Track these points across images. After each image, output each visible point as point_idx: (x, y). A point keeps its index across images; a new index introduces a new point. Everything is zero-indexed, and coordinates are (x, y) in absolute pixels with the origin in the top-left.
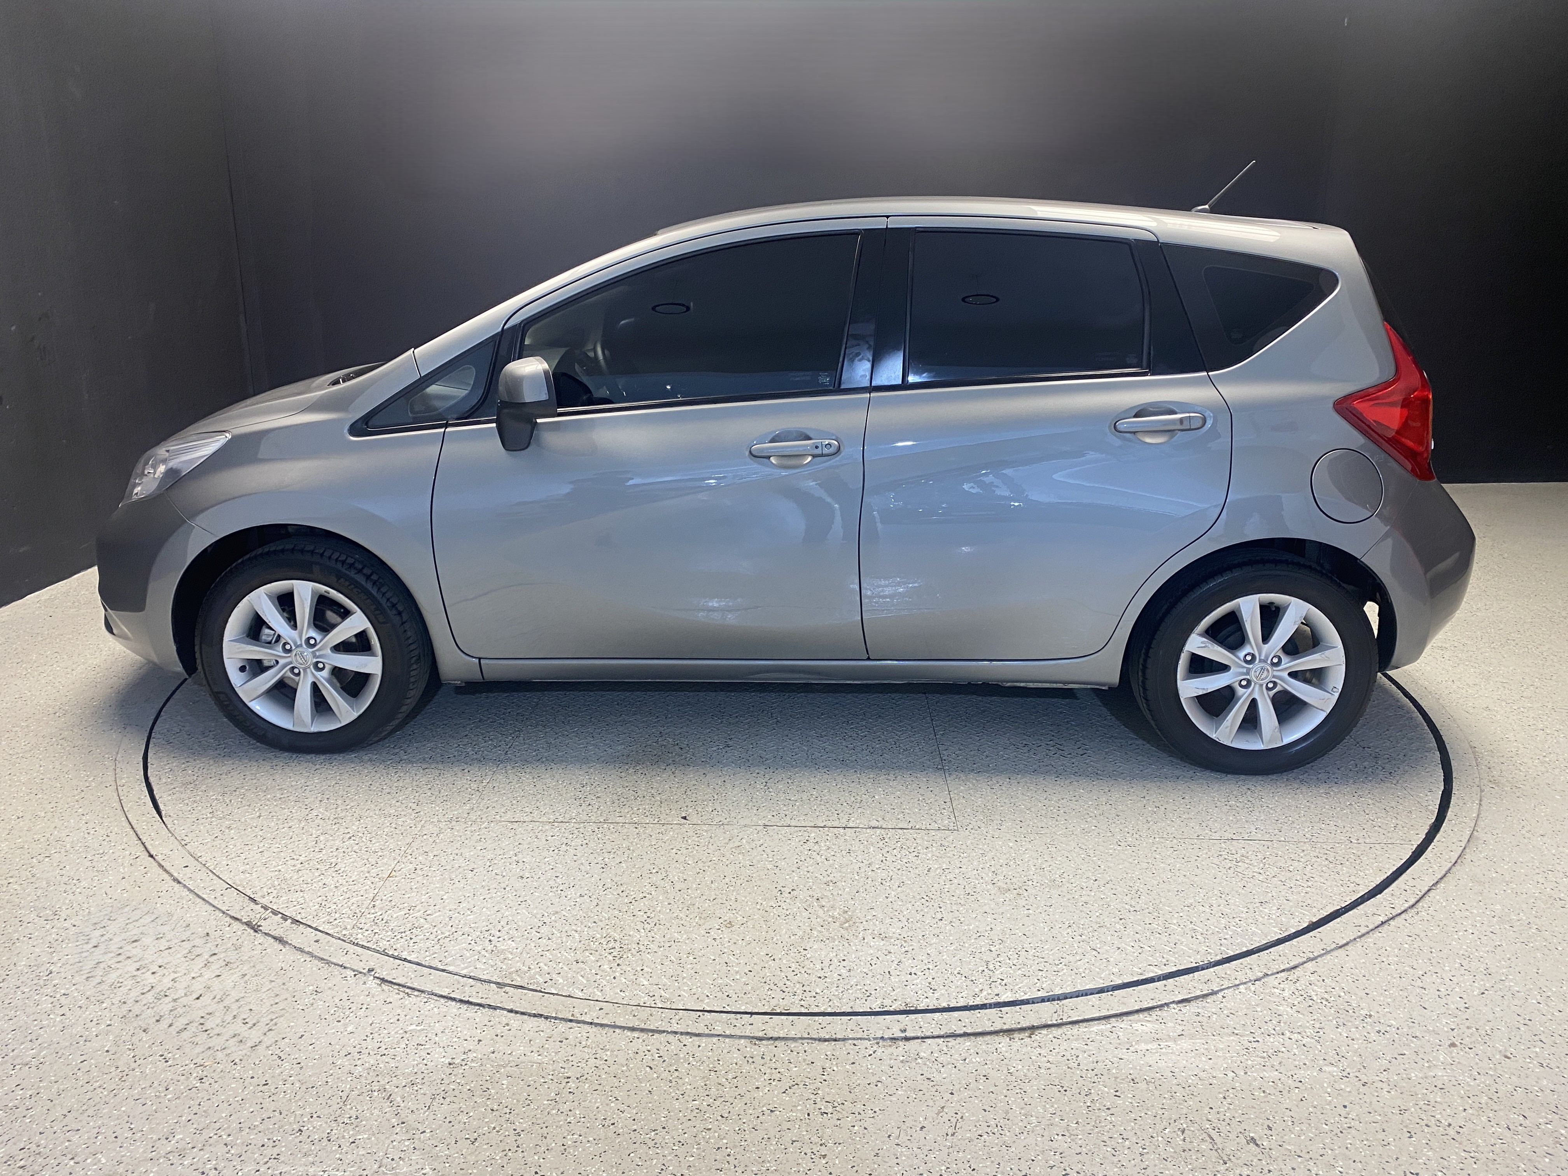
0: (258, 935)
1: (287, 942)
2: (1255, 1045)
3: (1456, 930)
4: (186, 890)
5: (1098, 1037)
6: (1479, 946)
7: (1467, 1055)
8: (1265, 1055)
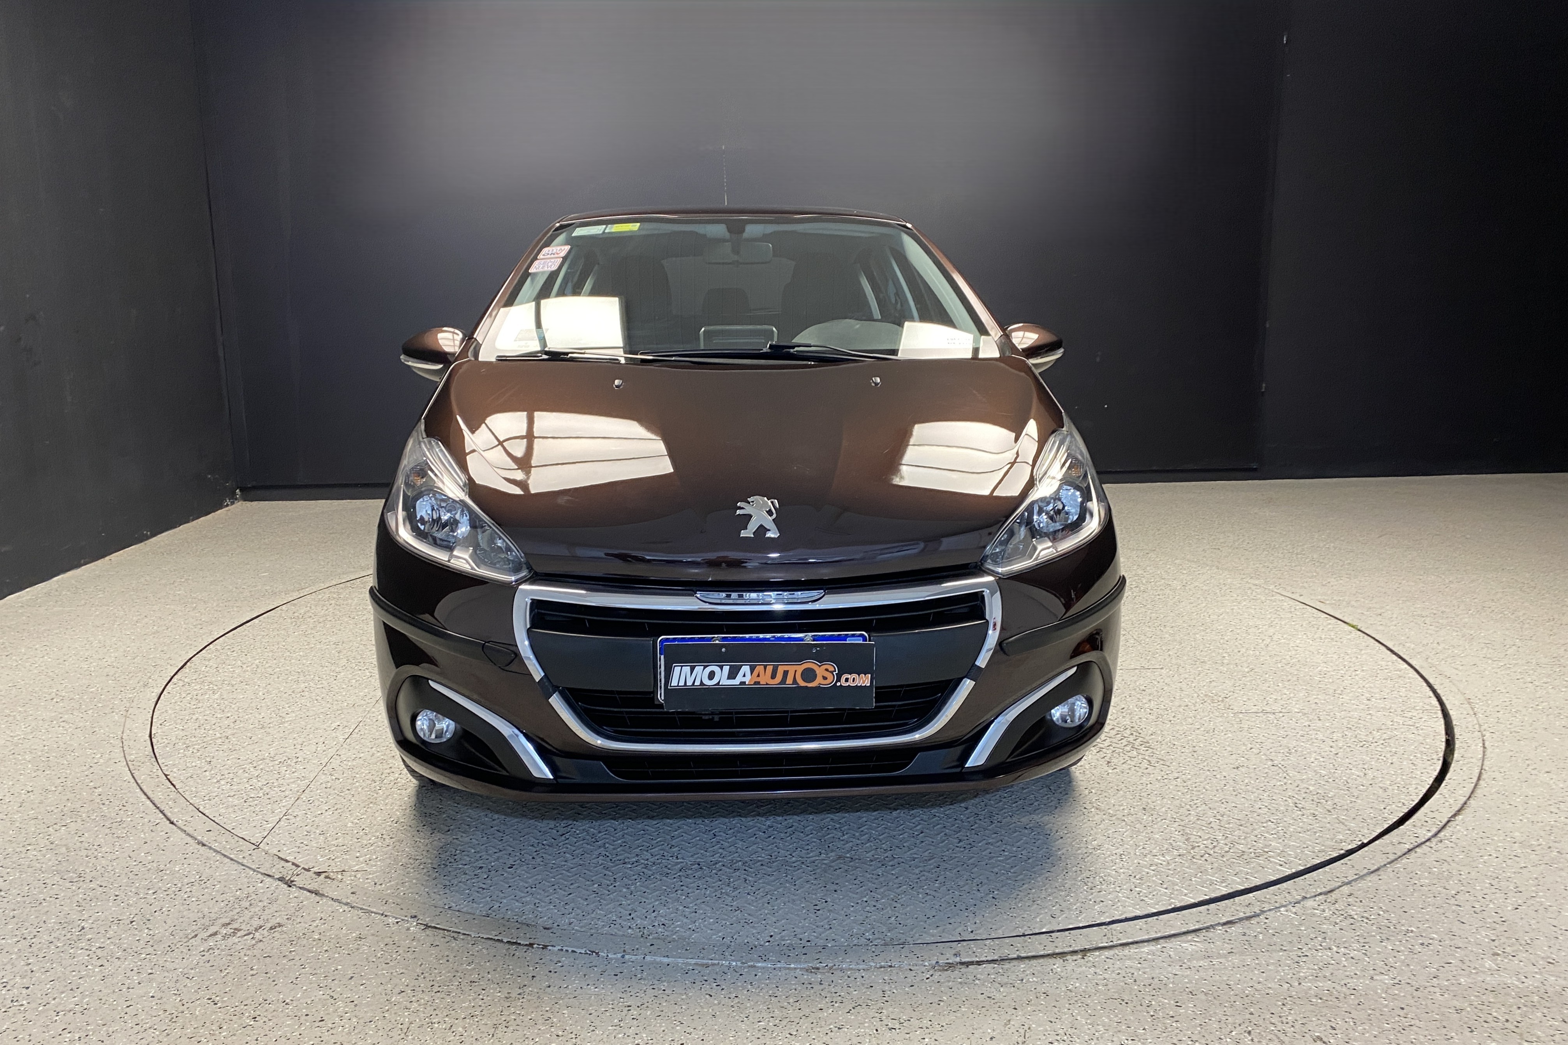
0: (294, 889)
1: (323, 895)
2: (1304, 959)
3: (1480, 854)
4: (212, 851)
5: (1150, 957)
6: (1504, 868)
7: (1510, 962)
8: (1316, 967)
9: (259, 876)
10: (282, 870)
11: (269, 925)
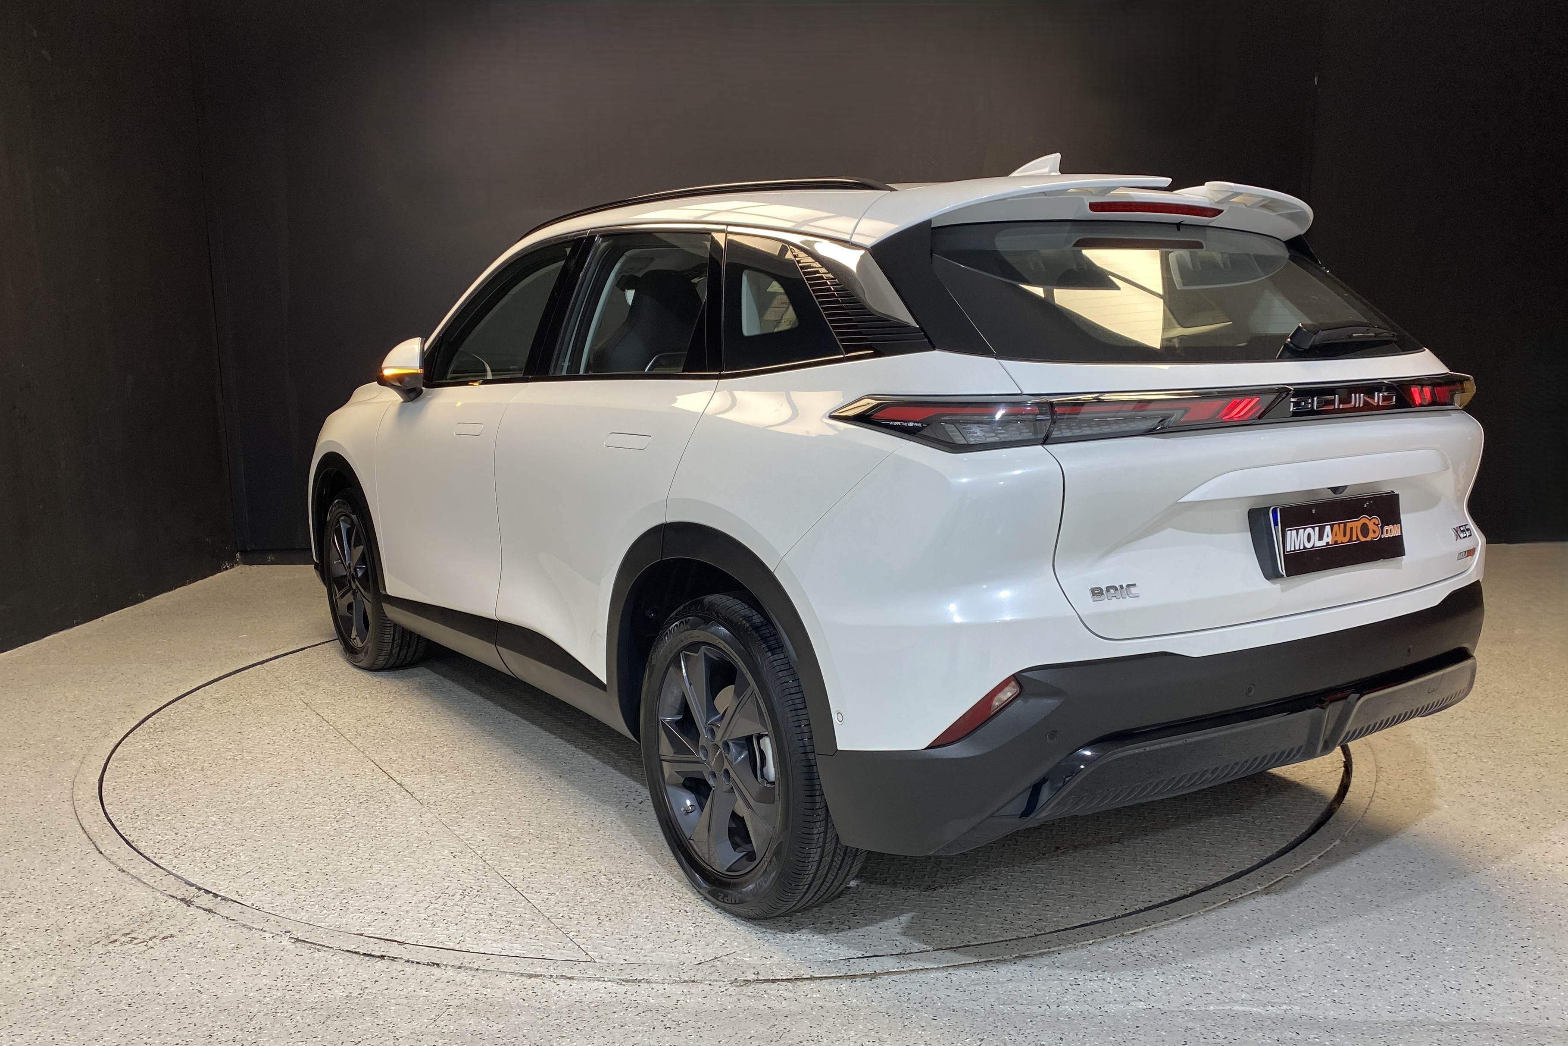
0: (192, 907)
1: (215, 913)
4: (129, 877)
9: (165, 898)
10: (185, 893)
11: (163, 936)
